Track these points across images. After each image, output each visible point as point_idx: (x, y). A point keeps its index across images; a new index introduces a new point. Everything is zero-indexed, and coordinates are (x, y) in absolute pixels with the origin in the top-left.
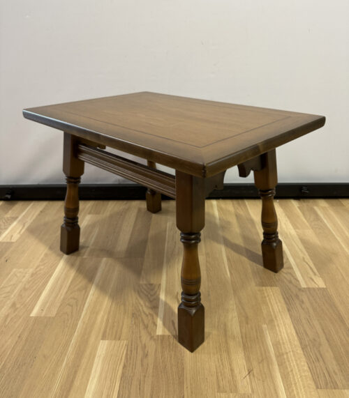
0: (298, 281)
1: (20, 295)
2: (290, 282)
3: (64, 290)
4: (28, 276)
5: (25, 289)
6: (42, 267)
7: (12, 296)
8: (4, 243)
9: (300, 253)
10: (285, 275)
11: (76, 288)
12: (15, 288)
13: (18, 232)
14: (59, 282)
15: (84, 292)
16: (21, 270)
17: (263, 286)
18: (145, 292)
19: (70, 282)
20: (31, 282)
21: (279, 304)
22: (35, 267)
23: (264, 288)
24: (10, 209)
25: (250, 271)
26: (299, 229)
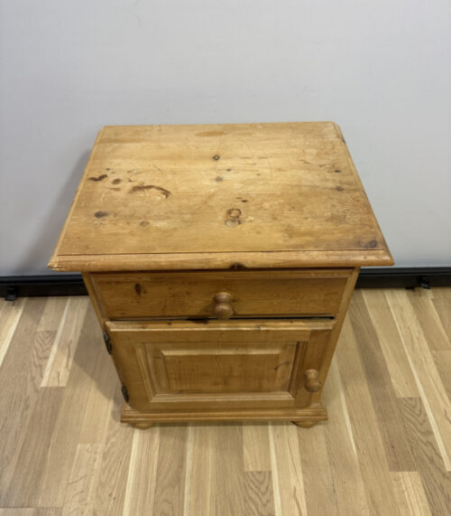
0: (441, 458)
1: (98, 497)
2: (432, 461)
3: (152, 485)
4: (99, 458)
5: (101, 485)
6: (113, 440)
7: (89, 499)
8: (51, 388)
9: (440, 400)
10: (425, 447)
11: (166, 481)
12: (89, 482)
13: (64, 364)
14: (142, 470)
15: (177, 487)
16: (88, 446)
17: (399, 470)
18: (254, 488)
19: (155, 468)
20: (107, 471)
21: (420, 504)
22: (104, 440)
23: (400, 473)
24: (42, 312)
25: (380, 440)
26: (436, 350)
